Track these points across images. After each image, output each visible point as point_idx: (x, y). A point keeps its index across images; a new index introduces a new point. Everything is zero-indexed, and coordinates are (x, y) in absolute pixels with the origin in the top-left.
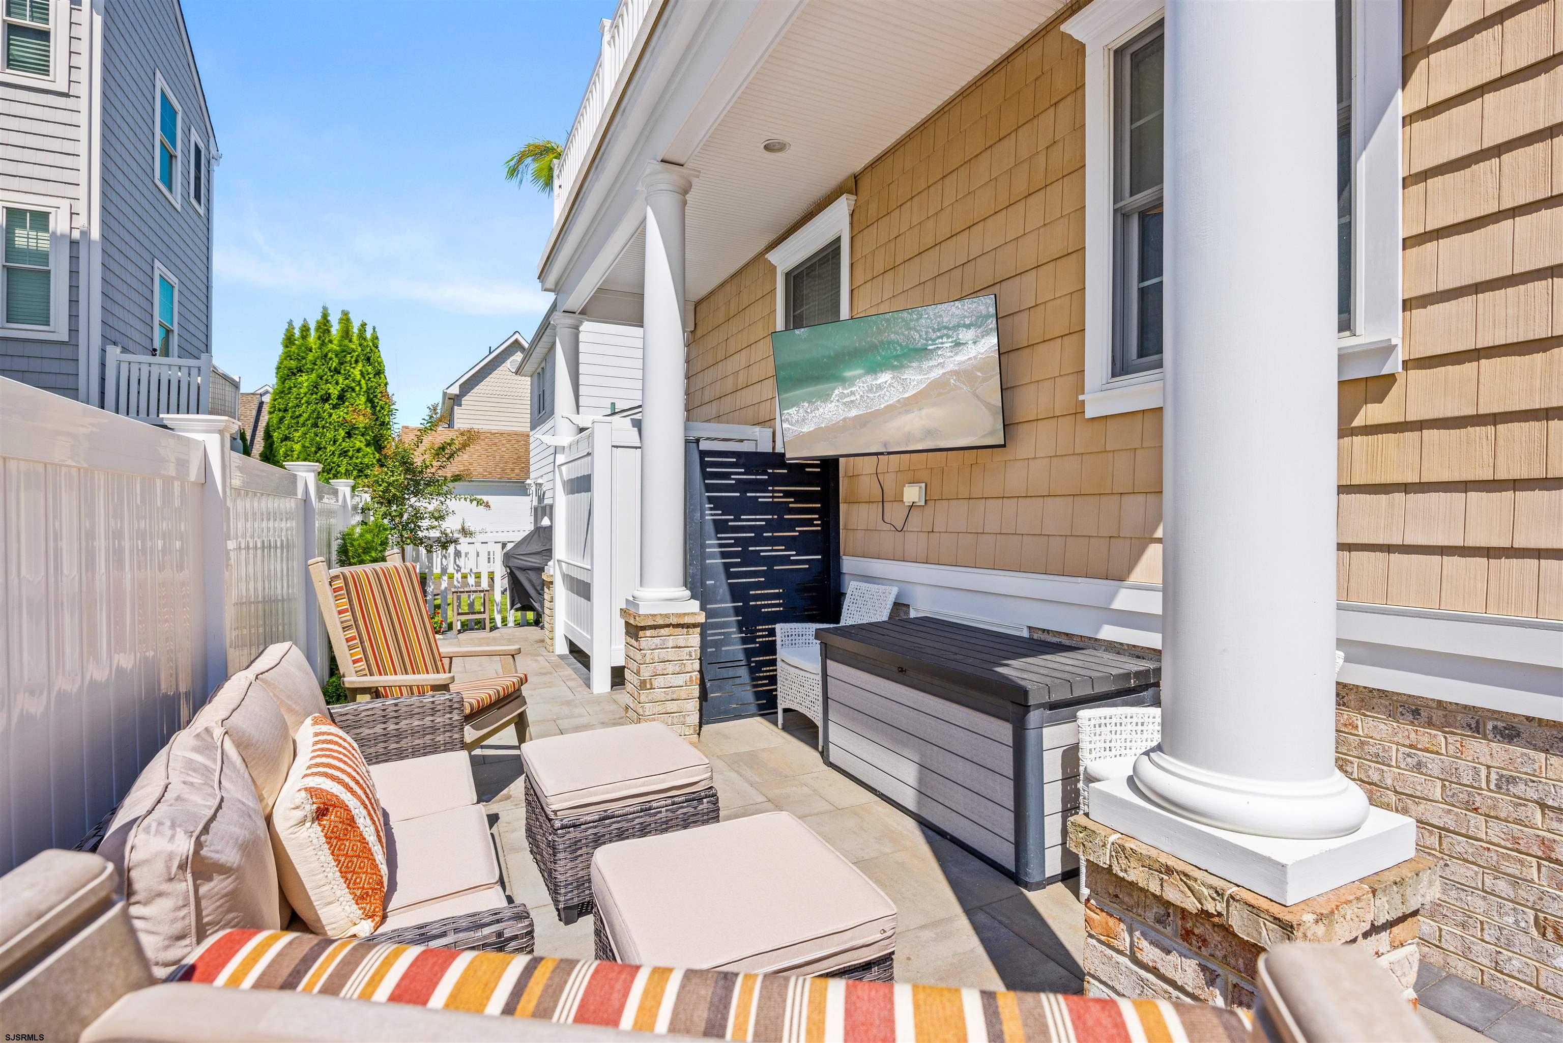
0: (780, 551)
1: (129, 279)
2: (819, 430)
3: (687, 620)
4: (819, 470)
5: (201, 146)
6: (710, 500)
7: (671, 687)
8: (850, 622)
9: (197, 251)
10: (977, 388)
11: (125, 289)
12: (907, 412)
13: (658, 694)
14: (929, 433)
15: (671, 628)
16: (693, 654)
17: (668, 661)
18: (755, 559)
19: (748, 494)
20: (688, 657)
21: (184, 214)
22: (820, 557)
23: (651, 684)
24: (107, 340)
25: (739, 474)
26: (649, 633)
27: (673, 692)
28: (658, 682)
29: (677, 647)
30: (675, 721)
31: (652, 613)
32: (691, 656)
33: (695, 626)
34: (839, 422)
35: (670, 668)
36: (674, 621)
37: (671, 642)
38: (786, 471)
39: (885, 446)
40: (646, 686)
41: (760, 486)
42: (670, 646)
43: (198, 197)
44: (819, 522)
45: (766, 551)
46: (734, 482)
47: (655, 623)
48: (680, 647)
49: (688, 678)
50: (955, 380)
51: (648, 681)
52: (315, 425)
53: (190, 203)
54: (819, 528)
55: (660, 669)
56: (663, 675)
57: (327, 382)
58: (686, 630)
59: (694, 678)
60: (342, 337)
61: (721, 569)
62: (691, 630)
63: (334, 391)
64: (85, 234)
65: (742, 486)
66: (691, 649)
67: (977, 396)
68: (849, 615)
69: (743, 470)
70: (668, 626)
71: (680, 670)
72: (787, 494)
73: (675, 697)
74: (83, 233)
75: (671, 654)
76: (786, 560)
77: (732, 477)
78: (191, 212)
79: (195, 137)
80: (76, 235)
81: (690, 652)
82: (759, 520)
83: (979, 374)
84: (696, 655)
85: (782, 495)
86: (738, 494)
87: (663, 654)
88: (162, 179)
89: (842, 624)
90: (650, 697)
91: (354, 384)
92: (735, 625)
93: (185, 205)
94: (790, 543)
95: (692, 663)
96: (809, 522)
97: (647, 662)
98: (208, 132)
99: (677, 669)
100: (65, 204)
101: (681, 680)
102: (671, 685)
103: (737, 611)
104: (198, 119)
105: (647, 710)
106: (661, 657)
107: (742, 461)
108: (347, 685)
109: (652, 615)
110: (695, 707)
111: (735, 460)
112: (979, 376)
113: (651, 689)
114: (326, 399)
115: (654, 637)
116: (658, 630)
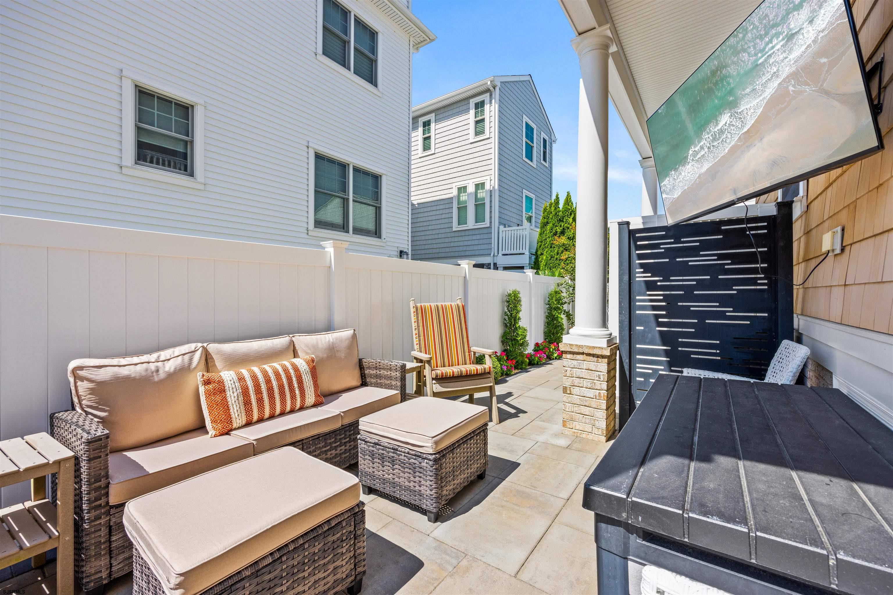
0: (713, 307)
1: (511, 199)
2: (684, 192)
3: (595, 352)
4: (766, 231)
5: (547, 138)
6: (642, 266)
7: (584, 397)
8: (772, 381)
9: (545, 182)
10: (824, 80)
11: (510, 204)
12: (749, 147)
13: (576, 399)
14: (774, 164)
15: (585, 355)
16: (602, 377)
17: (582, 378)
18: (686, 312)
19: (678, 260)
20: (597, 379)
21: (539, 169)
22: (766, 315)
23: (570, 391)
24: (500, 223)
25: (669, 244)
26: (569, 356)
27: (586, 401)
28: (576, 390)
29: (589, 370)
30: (587, 421)
31: (571, 343)
32: (600, 378)
33: (603, 357)
34: (696, 180)
35: (586, 383)
36: (586, 351)
37: (585, 365)
38: (721, 237)
39: (735, 193)
40: (567, 391)
41: (693, 251)
42: (585, 368)
43: (545, 159)
44: (766, 281)
45: (696, 306)
46: (663, 250)
47: (572, 350)
48: (591, 370)
49: (597, 394)
50: (794, 86)
51: (568, 388)
52: (551, 247)
53: (541, 163)
54: (766, 287)
55: (576, 382)
56: (578, 387)
57: (556, 226)
58: (596, 359)
59: (602, 395)
60: (565, 204)
61: (652, 319)
62: (600, 360)
63: (559, 230)
64: (494, 187)
65: (671, 253)
66: (600, 373)
67: (827, 93)
68: (773, 374)
69: (673, 240)
70: (583, 353)
71: (592, 387)
72: (721, 257)
73: (587, 404)
74: (493, 187)
75: (584, 373)
76: (722, 315)
77: (661, 246)
78: (542, 167)
79: (543, 135)
80: (491, 189)
81: (599, 375)
82: (690, 280)
83: (824, 60)
84: (604, 379)
85: (716, 258)
86: (668, 260)
87: (578, 372)
88: (526, 157)
89: (766, 381)
90: (569, 400)
91: (569, 225)
92: (665, 364)
93: (539, 164)
94: (724, 301)
95: (601, 384)
96: (753, 282)
97: (568, 375)
98: (550, 131)
99: (589, 386)
100: (488, 177)
101: (591, 393)
102: (584, 395)
103: (667, 353)
104: (545, 127)
105: (568, 408)
106: (578, 374)
107: (671, 233)
108: (412, 355)
109: (570, 345)
110: (603, 416)
111: (664, 233)
112: (824, 63)
113: (570, 394)
114: (555, 234)
115: (573, 360)
116: (575, 356)
